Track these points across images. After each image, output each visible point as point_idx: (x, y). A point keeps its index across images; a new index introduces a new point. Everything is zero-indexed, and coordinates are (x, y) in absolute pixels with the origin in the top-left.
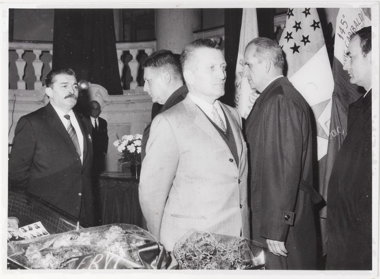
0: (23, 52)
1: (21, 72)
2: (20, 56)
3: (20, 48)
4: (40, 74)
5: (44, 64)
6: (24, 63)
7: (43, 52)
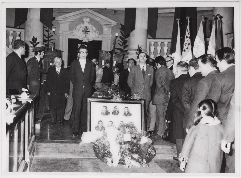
0: (160, 43)
1: (159, 51)
2: (159, 45)
3: (159, 42)
4: (166, 52)
5: (168, 48)
6: (160, 48)
7: (168, 43)
